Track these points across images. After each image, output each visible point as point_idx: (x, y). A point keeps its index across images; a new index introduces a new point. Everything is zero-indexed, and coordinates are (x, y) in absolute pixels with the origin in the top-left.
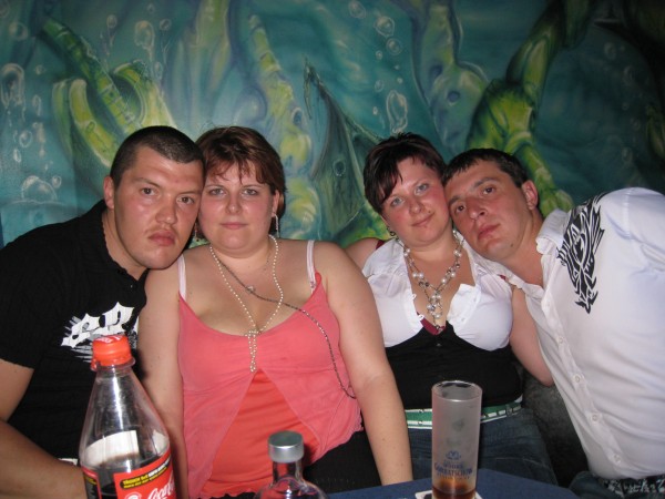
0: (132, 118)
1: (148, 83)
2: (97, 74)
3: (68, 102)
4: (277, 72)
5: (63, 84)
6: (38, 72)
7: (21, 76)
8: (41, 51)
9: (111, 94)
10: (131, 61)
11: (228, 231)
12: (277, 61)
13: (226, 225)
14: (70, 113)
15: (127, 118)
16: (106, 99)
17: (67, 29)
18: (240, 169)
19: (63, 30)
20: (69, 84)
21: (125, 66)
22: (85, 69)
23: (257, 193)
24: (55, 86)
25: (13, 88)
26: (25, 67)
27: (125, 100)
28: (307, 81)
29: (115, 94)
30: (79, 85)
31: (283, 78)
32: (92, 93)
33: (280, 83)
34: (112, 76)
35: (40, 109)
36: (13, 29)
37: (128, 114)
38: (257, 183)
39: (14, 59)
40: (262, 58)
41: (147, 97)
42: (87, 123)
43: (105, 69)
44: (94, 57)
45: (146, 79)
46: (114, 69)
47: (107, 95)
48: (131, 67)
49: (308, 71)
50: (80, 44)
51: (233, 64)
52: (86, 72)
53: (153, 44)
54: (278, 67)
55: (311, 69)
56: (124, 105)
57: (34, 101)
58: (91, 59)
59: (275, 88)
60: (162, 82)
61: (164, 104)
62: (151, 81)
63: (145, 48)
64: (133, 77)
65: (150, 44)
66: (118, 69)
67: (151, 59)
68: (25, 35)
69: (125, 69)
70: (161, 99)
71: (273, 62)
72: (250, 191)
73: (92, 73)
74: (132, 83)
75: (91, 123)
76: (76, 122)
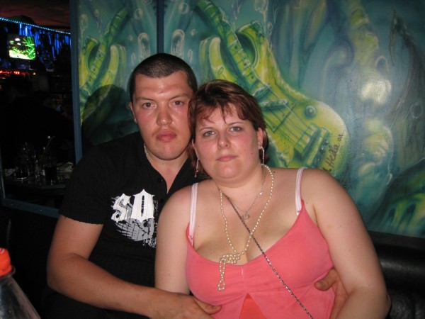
0: (249, 64)
1: (262, 38)
2: (228, 33)
3: (208, 53)
4: (366, 25)
5: (206, 41)
6: (192, 34)
7: (183, 37)
8: (195, 20)
9: (236, 47)
10: (251, 23)
11: (223, 164)
12: (367, 15)
13: (220, 159)
14: (208, 61)
15: (245, 64)
16: (232, 51)
17: (212, 3)
18: (223, 110)
19: (209, 4)
20: (210, 41)
21: (247, 26)
22: (220, 29)
23: (241, 129)
24: (202, 42)
25: (178, 45)
26: (185, 31)
27: (245, 51)
28: (393, 32)
29: (239, 47)
30: (216, 41)
31: (370, 30)
32: (224, 47)
33: (367, 34)
34: (237, 34)
35: (191, 58)
36: (181, 7)
37: (246, 61)
38: (240, 120)
39: (179, 27)
40: (353, 13)
41: (260, 49)
42: (219, 67)
43: (233, 29)
44: (227, 21)
45: (261, 35)
46: (239, 29)
47: (233, 48)
48: (250, 27)
49: (396, 22)
50: (218, 13)
51: (328, 20)
52: (221, 32)
53: (267, 9)
54: (367, 20)
55: (399, 20)
56: (244, 55)
57: (189, 53)
58: (225, 22)
59: (363, 39)
60: (272, 38)
61: (272, 54)
62: (264, 37)
63: (261, 12)
64: (251, 34)
65: (264, 9)
66: (242, 29)
67: (265, 20)
68: (187, 10)
69: (246, 29)
70: (270, 50)
71: (362, 16)
72: (235, 128)
73: (225, 32)
74: (251, 39)
75: (222, 68)
76: (212, 67)
